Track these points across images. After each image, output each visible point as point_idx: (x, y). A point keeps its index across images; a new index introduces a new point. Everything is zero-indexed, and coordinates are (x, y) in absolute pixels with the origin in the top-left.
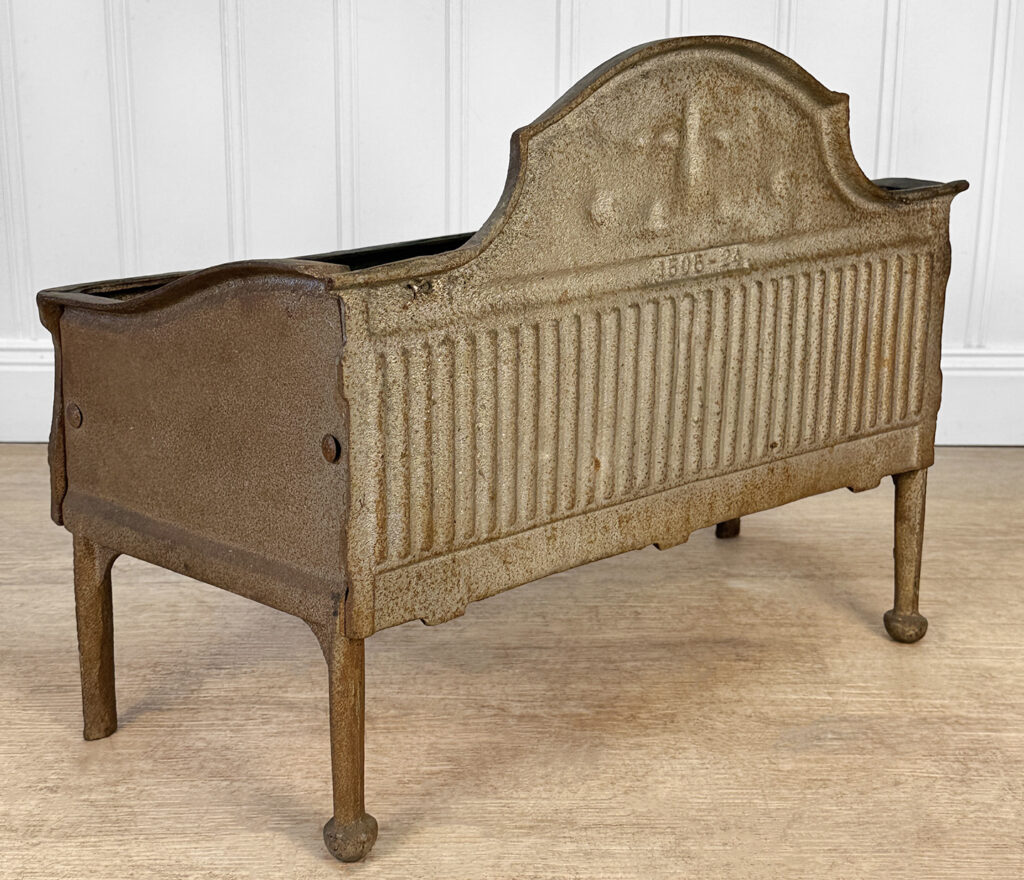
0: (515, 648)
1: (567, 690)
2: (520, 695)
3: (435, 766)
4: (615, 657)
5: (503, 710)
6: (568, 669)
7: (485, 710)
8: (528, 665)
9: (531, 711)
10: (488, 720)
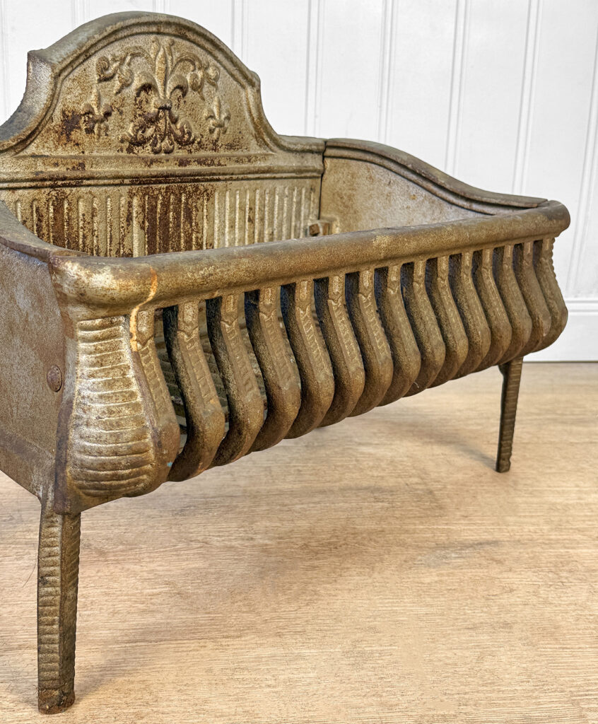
0: (212, 497)
1: (254, 527)
2: (219, 532)
3: (155, 588)
4: (287, 502)
5: (206, 543)
6: (253, 511)
7: (193, 543)
8: (223, 509)
9: (228, 543)
10: (195, 551)
